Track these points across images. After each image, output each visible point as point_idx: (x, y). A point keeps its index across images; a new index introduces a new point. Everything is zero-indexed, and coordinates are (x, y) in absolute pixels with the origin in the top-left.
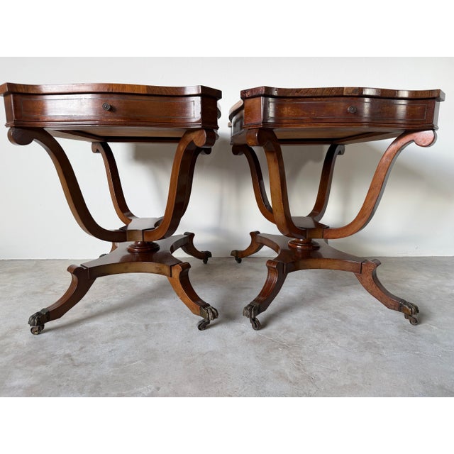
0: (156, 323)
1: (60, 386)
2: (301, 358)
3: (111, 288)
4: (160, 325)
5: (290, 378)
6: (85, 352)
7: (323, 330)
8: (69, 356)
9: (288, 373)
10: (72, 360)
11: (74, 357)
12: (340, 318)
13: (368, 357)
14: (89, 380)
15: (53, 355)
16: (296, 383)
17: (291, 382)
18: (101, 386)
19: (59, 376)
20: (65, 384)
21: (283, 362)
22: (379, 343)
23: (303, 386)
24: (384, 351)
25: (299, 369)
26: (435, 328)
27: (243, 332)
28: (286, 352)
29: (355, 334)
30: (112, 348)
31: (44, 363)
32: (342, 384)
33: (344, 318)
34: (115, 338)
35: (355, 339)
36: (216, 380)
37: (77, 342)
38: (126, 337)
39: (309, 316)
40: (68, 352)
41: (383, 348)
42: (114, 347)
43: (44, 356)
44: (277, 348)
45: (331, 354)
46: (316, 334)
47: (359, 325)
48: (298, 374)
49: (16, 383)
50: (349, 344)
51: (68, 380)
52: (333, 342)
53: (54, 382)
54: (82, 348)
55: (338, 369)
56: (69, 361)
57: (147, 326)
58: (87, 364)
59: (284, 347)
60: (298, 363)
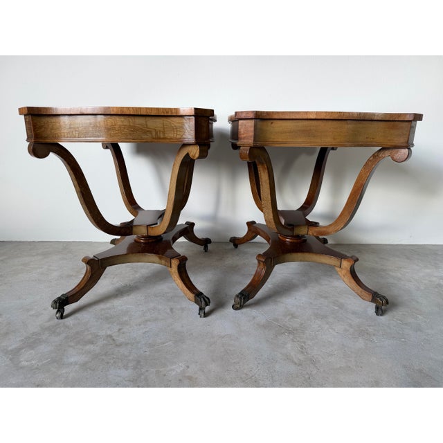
0: (179, 307)
1: (108, 363)
2: (305, 343)
3: (136, 272)
4: (183, 309)
5: (296, 361)
6: (123, 333)
7: (324, 317)
8: (110, 336)
9: (293, 356)
10: (113, 340)
11: (115, 338)
12: (338, 306)
13: (360, 343)
14: (131, 358)
15: (97, 336)
16: (300, 365)
17: (296, 364)
18: (142, 363)
19: (106, 354)
20: (112, 362)
21: (289, 345)
22: (371, 330)
23: (306, 368)
24: (374, 338)
25: (302, 352)
26: (420, 317)
27: (254, 318)
28: (291, 337)
29: (350, 321)
30: (144, 330)
31: (91, 342)
32: (338, 366)
33: (341, 306)
34: (146, 321)
35: (351, 326)
36: (235, 361)
37: (115, 324)
38: (156, 319)
39: (311, 303)
40: (109, 333)
41: (374, 335)
42: (147, 330)
43: (90, 337)
44: (284, 333)
45: (330, 340)
46: (317, 321)
47: (354, 313)
48: (301, 357)
49: (72, 360)
50: (346, 330)
51: (114, 358)
52: (332, 329)
53: (103, 359)
54: (120, 330)
55: (335, 353)
56: (111, 341)
57: (171, 309)
58: (127, 344)
59: (290, 332)
60: (302, 348)
